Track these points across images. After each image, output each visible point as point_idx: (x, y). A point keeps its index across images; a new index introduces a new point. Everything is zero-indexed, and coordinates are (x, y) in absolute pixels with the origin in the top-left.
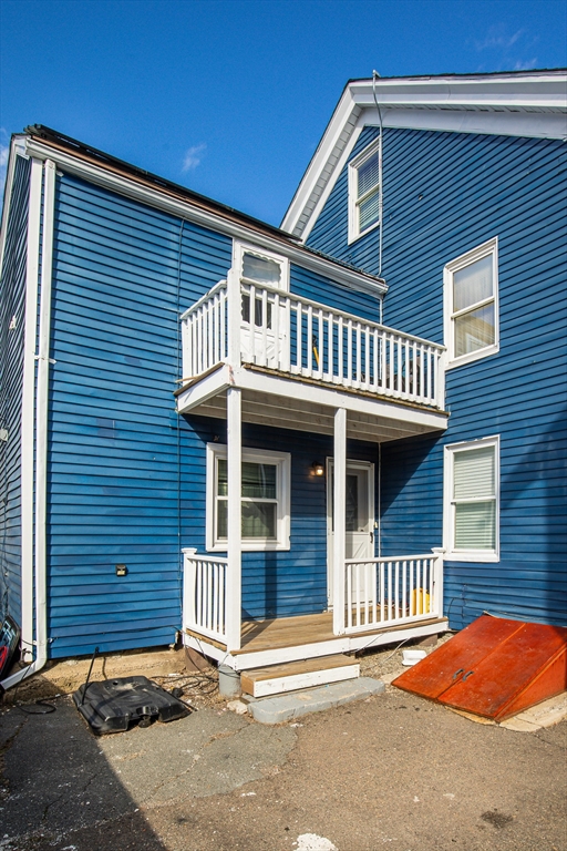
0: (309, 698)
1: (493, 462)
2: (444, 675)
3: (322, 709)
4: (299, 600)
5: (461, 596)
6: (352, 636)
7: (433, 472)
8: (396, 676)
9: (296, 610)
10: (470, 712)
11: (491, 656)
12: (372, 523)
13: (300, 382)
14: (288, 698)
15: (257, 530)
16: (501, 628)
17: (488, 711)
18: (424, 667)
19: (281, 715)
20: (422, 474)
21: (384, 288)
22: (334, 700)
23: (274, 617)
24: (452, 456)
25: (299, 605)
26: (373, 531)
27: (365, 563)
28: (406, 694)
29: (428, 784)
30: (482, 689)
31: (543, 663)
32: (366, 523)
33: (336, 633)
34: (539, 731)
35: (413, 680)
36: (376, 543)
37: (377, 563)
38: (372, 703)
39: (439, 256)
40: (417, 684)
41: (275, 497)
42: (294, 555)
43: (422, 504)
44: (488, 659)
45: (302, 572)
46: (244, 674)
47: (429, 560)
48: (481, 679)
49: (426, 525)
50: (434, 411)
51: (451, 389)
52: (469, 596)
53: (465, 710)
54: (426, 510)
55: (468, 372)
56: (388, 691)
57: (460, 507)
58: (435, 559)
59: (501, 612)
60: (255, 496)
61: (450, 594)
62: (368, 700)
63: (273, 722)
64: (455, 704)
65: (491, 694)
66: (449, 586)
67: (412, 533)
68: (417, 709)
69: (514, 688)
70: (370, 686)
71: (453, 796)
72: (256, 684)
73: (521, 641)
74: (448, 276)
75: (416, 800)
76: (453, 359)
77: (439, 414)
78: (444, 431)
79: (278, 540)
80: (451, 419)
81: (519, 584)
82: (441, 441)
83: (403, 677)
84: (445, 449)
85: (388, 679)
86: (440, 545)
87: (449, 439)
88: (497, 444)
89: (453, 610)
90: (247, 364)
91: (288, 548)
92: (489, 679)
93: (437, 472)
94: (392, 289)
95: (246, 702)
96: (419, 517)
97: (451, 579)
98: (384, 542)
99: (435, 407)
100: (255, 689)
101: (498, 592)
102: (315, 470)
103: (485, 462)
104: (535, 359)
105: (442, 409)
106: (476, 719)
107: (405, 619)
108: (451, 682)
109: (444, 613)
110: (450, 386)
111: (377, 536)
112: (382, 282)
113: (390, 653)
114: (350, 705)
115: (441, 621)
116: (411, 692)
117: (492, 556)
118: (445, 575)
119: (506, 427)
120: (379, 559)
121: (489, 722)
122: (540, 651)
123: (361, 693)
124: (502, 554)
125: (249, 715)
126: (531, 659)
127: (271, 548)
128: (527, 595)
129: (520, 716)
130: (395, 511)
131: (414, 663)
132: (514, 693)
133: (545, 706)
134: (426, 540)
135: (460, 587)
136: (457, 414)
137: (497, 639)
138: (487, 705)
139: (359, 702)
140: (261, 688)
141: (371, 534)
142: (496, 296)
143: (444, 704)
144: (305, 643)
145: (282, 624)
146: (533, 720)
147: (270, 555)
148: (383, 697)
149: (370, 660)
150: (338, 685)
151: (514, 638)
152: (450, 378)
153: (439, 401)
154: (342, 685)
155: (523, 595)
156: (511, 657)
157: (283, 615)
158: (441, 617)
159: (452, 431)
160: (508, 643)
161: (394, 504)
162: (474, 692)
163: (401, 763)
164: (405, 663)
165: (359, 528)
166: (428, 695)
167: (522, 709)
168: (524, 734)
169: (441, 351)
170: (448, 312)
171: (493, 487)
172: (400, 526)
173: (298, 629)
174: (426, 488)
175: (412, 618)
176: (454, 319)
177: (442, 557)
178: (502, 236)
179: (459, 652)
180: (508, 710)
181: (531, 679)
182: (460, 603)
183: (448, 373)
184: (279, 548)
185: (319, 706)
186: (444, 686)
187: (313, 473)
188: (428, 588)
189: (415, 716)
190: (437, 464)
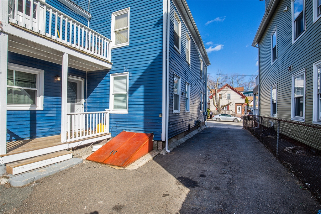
0: (45, 170)
1: (127, 81)
2: (106, 153)
3: (51, 174)
4: (48, 130)
5: (115, 125)
6: (69, 143)
7: (106, 83)
8: (88, 155)
9: (46, 134)
10: (115, 165)
11: (124, 145)
12: (83, 100)
13: (44, 38)
14: (34, 172)
15: (26, 101)
16: (129, 135)
17: (121, 164)
18: (100, 151)
19: (27, 181)
20: (103, 83)
21: (90, 16)
22: (57, 169)
23: (35, 137)
24: (113, 78)
25: (48, 132)
26: (83, 103)
27: (80, 114)
28: (92, 162)
29: (93, 199)
30: (120, 157)
31: (140, 145)
32: (80, 101)
33: (62, 142)
34: (138, 168)
35: (95, 157)
36: (85, 108)
37: (85, 114)
38: (76, 168)
39: (110, 10)
40: (96, 159)
41: (36, 88)
42: (46, 112)
43: (102, 94)
44: (123, 146)
45: (50, 119)
46: (7, 165)
47: (104, 113)
48: (120, 153)
49: (103, 101)
50: (107, 62)
51: (113, 55)
52: (118, 125)
53: (113, 165)
54: (103, 96)
55: (119, 50)
56: (84, 162)
57: (116, 96)
58: (106, 113)
59: (129, 130)
60: (25, 87)
61: (112, 125)
62: (75, 167)
63: (22, 185)
64: (109, 163)
65: (123, 158)
66: (111, 122)
67: (98, 104)
68: (95, 168)
69: (131, 155)
70: (77, 161)
71: (102, 202)
72: (13, 169)
73: (134, 139)
74: (113, 17)
75: (86, 208)
76: (114, 45)
77: (109, 63)
78: (110, 69)
79: (37, 106)
80: (113, 65)
81: (134, 120)
82: (109, 72)
83: (91, 156)
84: (111, 76)
85: (85, 157)
86: (108, 108)
87: (112, 72)
88: (128, 75)
89: (113, 130)
90: (11, 23)
91: (42, 109)
92: (123, 153)
93: (108, 83)
94: (93, 17)
95: (8, 178)
96: (101, 99)
97: (112, 120)
98: (88, 107)
99: (107, 60)
100: (13, 171)
101: (128, 123)
102: (57, 78)
103: (124, 81)
104: (140, 49)
105: (110, 61)
106: (117, 168)
107: (94, 135)
108: (109, 156)
109: (110, 132)
110: (113, 54)
111: (85, 105)
112: (90, 14)
113: (88, 147)
114: (66, 170)
115: (108, 134)
116: (93, 161)
117: (125, 112)
118: (110, 119)
119: (131, 70)
120: (86, 113)
121: (121, 168)
122: (140, 142)
123: (71, 165)
124: (129, 111)
125: (8, 184)
126: (137, 144)
127: (33, 109)
128: (137, 124)
129: (132, 164)
130: (92, 96)
131: (96, 150)
132: (130, 157)
133: (140, 160)
134: (104, 107)
135: (115, 122)
136: (115, 64)
137: (126, 139)
138: (121, 162)
139: (70, 169)
140: (16, 170)
141: (83, 104)
142: (129, 27)
143: (106, 164)
144: (46, 147)
145: (38, 140)
146: (136, 165)
147: (32, 112)
148: (82, 165)
149: (79, 151)
150: (61, 163)
151: (132, 138)
152: (113, 51)
153: (109, 58)
154: (63, 163)
155: (135, 124)
156: (131, 144)
157: (39, 137)
158: (108, 133)
159: (113, 69)
160: (130, 140)
161: (92, 94)
162: (117, 158)
163: (82, 192)
164: (93, 150)
165: (78, 102)
166: (100, 161)
167: (133, 162)
168: (133, 170)
169: (110, 42)
170: (113, 29)
171: (127, 89)
172: (94, 101)
173: (45, 142)
174: (103, 89)
175: (97, 134)
176: (115, 32)
177: (109, 112)
178: (131, 8)
179: (113, 144)
180: (128, 163)
181: (136, 151)
182: (115, 128)
183: (112, 49)
184: (37, 109)
185: (49, 173)
186: (106, 157)
187: (56, 80)
188: (103, 123)
189: (93, 170)
190: (107, 80)
